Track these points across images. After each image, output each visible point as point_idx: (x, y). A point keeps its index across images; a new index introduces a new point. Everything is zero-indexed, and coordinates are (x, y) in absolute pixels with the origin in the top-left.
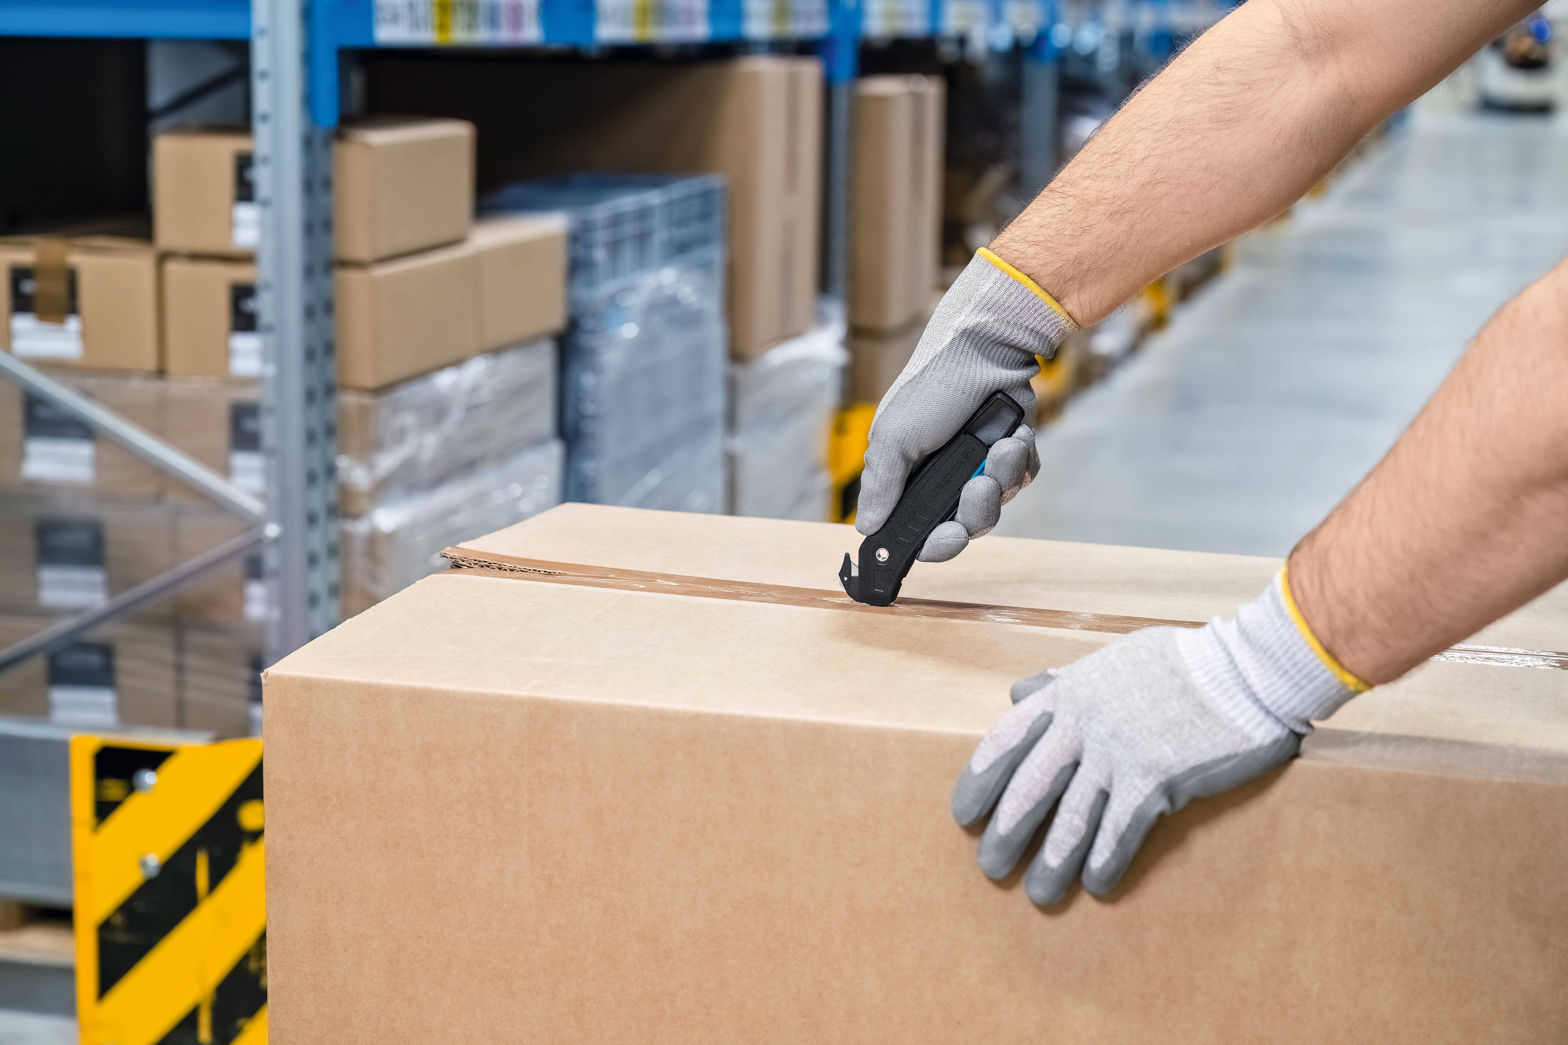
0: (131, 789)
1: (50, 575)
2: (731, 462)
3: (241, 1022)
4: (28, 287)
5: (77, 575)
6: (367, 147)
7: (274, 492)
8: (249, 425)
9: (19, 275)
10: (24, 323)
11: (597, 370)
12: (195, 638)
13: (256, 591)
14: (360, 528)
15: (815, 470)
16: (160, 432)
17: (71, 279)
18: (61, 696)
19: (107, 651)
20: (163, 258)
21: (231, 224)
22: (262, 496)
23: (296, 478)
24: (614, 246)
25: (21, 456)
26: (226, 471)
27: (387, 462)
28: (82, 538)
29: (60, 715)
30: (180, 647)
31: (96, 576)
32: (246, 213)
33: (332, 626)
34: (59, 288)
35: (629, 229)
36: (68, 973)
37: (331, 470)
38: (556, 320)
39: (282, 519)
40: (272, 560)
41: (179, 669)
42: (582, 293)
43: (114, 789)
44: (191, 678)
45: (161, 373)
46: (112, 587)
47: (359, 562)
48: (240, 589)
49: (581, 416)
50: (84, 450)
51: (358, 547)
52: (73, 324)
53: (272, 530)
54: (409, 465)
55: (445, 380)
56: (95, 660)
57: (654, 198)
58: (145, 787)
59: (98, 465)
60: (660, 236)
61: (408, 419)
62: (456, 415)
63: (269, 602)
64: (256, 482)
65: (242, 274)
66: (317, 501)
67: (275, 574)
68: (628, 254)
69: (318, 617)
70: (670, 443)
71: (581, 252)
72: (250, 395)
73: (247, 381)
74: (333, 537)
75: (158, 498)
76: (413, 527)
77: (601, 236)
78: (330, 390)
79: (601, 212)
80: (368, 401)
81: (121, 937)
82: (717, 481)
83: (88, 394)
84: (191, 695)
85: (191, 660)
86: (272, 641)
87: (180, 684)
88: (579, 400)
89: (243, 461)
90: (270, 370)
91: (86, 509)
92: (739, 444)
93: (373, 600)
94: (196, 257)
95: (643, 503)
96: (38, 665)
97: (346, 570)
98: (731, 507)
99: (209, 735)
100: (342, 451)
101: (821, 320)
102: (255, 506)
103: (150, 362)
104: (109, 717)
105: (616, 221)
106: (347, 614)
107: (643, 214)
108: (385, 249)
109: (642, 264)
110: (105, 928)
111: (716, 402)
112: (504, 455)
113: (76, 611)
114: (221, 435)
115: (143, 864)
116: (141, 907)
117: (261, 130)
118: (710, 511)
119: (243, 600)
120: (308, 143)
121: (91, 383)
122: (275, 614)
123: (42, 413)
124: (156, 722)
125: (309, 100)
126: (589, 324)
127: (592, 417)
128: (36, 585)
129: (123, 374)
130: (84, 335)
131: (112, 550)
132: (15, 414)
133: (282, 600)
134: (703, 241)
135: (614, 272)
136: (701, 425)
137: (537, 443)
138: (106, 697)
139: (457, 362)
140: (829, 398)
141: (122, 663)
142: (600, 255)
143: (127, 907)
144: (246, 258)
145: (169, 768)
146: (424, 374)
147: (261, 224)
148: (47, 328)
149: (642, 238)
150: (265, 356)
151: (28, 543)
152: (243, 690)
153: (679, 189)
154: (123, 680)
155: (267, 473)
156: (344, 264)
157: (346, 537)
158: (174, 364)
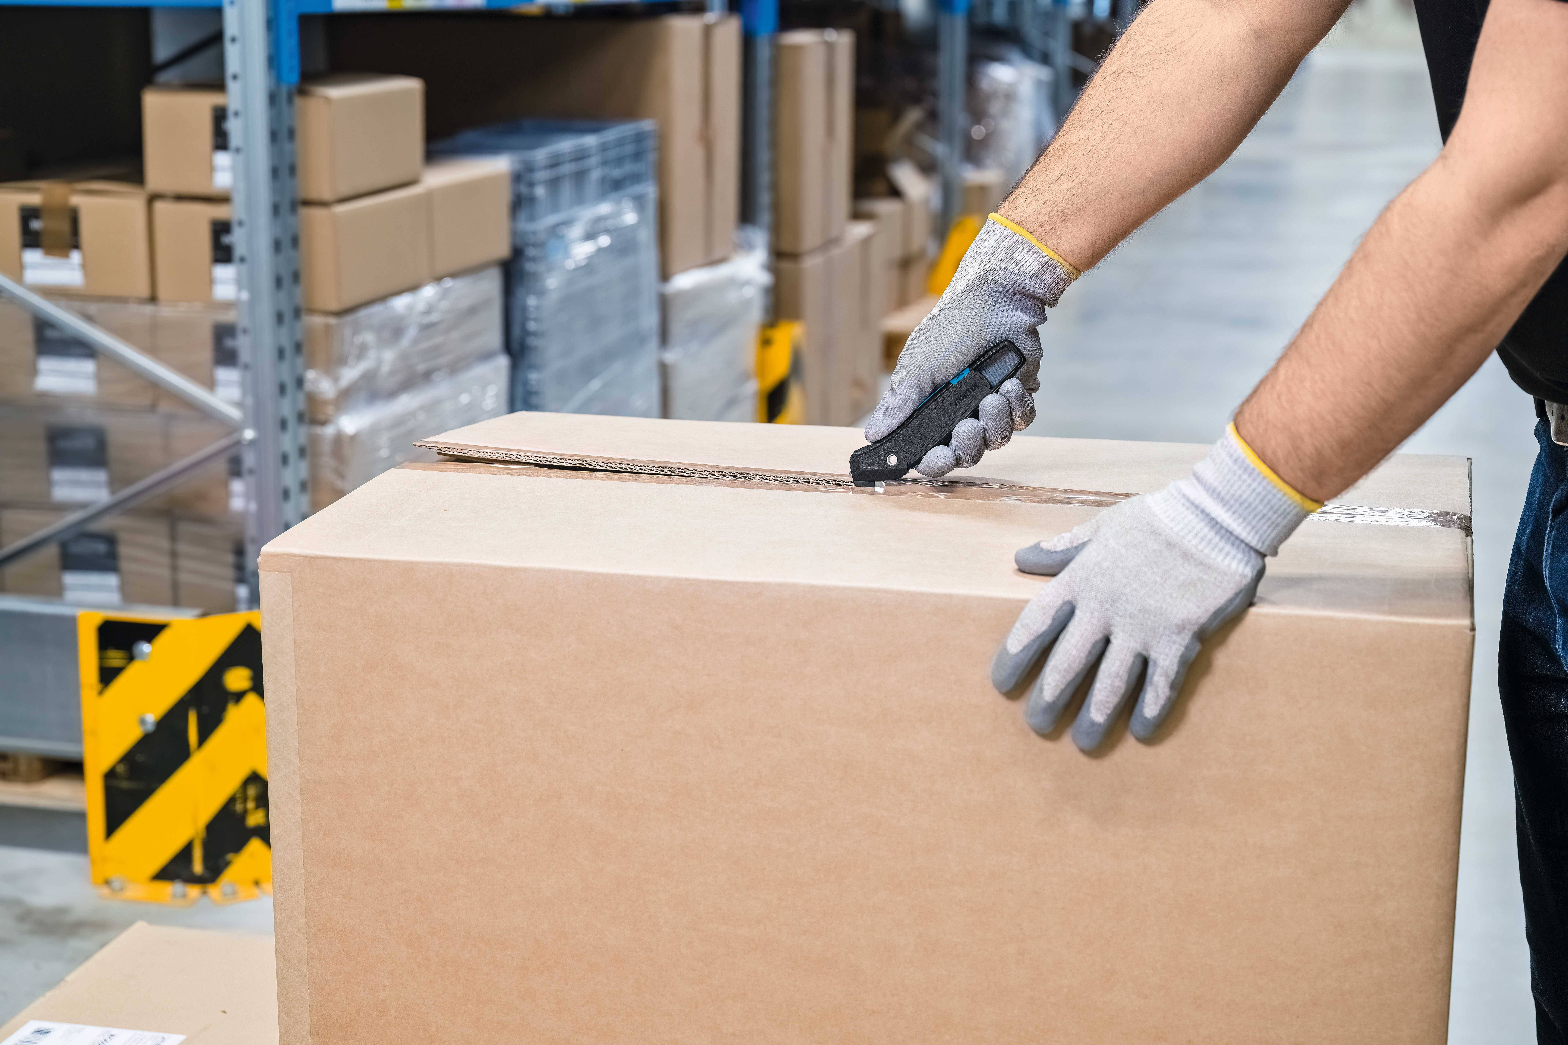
0: (131, 658)
1: (59, 475)
2: (664, 371)
3: (230, 856)
4: (36, 225)
5: (84, 475)
6: (328, 100)
7: (249, 401)
8: (229, 343)
9: (28, 214)
10: (32, 256)
11: (541, 293)
12: (185, 528)
13: (237, 486)
14: (329, 431)
15: (744, 377)
16: (152, 351)
17: (74, 217)
18: (71, 579)
19: (110, 540)
20: (153, 198)
21: (212, 169)
22: (240, 405)
23: (269, 388)
24: (554, 183)
25: (34, 372)
26: (211, 384)
27: (349, 374)
28: (89, 443)
29: (71, 596)
30: (173, 537)
31: (101, 476)
32: (222, 159)
33: (304, 517)
34: (64, 226)
35: (567, 168)
36: (81, 816)
37: (300, 382)
38: (503, 250)
39: (257, 425)
40: (249, 460)
41: (174, 555)
42: (524, 225)
43: (115, 658)
44: (184, 563)
45: (153, 299)
46: (114, 484)
47: (327, 462)
48: (226, 485)
49: (526, 333)
50: (88, 366)
51: (326, 448)
52: (76, 257)
53: (249, 434)
54: (369, 377)
55: (400, 303)
56: (101, 548)
57: (590, 141)
58: (143, 656)
59: (99, 379)
60: (595, 175)
61: (369, 337)
62: (412, 333)
63: (247, 496)
64: (235, 393)
65: (220, 212)
66: (288, 408)
67: (251, 472)
68: (567, 190)
69: (289, 509)
70: (609, 356)
71: (524, 189)
72: (229, 317)
73: (228, 305)
74: (302, 439)
75: (153, 408)
76: (374, 431)
77: (541, 175)
78: (297, 313)
79: (541, 155)
80: (332, 321)
81: (125, 785)
82: (653, 389)
83: (89, 318)
84: (184, 577)
85: (183, 547)
86: (251, 531)
87: (174, 568)
88: (525, 319)
89: (225, 374)
90: (245, 296)
91: (91, 417)
92: (670, 356)
93: (340, 494)
94: (180, 198)
95: (582, 409)
96: (51, 552)
97: (314, 468)
98: (665, 412)
99: (197, 612)
100: (310, 365)
101: (747, 247)
102: (235, 413)
103: (143, 290)
104: (115, 597)
105: (555, 163)
106: (316, 507)
107: (580, 156)
108: (345, 190)
109: (580, 200)
110: (110, 776)
111: (650, 320)
112: (455, 368)
113: (83, 506)
114: (206, 353)
115: (142, 722)
116: (140, 758)
117: (233, 87)
118: (645, 414)
119: (228, 495)
120: (273, 99)
121: (93, 308)
122: (253, 507)
123: (50, 333)
124: (153, 601)
125: (273, 61)
126: (531, 252)
127: (535, 334)
128: (49, 483)
129: (122, 300)
130: (84, 266)
131: (113, 452)
132: (28, 335)
133: (258, 494)
134: (636, 178)
135: (555, 208)
136: (638, 340)
137: (486, 356)
138: (112, 580)
139: (413, 288)
140: (756, 315)
141: (124, 550)
142: (540, 191)
143: (128, 758)
144: (223, 199)
145: (163, 639)
146: (383, 298)
147: (234, 168)
148: (52, 260)
149: (580, 176)
150: (239, 283)
151: (41, 447)
152: (230, 573)
153: (612, 134)
154: (124, 565)
155: (243, 385)
156: (307, 203)
157: (314, 441)
158: (163, 292)
